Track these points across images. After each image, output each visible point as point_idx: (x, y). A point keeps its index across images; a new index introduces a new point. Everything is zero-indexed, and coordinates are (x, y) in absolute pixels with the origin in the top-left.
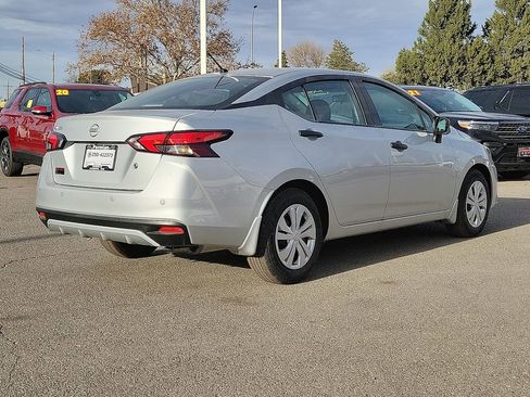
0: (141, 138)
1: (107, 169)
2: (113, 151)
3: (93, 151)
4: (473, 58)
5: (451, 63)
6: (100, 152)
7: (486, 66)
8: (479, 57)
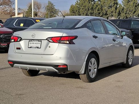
0: (52, 38)
1: (38, 48)
2: (40, 42)
3: (32, 42)
4: (96, 8)
5: (89, 10)
6: (35, 42)
7: (100, 11)
8: (97, 8)
